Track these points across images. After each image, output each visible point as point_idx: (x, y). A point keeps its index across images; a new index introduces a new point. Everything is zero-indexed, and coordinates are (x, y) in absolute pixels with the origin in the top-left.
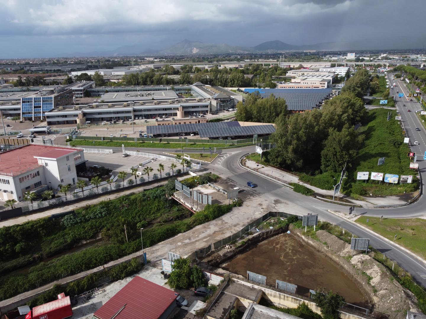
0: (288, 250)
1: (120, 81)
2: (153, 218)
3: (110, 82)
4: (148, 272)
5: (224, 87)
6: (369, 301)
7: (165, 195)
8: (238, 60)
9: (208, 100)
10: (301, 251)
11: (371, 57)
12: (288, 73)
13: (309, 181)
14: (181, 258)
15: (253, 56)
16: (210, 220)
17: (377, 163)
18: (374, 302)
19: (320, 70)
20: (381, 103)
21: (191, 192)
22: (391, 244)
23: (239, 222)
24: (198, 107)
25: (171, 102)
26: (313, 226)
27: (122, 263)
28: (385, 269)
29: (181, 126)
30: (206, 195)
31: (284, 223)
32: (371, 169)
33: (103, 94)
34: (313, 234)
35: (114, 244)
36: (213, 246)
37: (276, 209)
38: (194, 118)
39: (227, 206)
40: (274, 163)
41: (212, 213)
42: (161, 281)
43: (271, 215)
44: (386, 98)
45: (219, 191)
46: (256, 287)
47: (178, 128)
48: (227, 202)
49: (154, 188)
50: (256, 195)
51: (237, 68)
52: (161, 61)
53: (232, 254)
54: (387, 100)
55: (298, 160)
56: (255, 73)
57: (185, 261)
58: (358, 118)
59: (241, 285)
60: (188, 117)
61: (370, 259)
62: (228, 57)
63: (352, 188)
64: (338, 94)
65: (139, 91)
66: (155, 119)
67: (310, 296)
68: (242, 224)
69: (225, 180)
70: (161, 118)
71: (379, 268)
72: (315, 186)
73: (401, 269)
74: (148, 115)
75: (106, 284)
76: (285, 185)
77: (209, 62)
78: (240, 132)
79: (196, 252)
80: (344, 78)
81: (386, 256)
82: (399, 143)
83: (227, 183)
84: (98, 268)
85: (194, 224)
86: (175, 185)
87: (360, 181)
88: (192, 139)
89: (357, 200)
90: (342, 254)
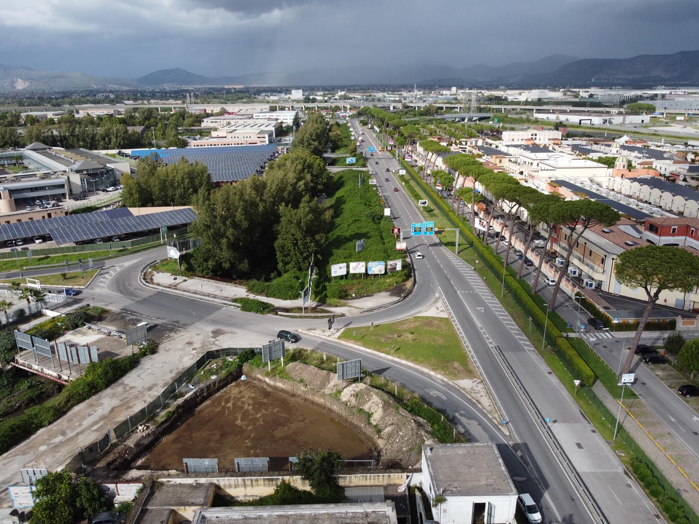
0: (246, 407)
5: (91, 149)
6: (373, 449)
8: (112, 102)
9: (62, 175)
10: (267, 402)
11: (324, 95)
12: (203, 122)
13: (263, 291)
14: (50, 473)
15: (139, 95)
16: (100, 390)
17: (355, 248)
18: (379, 448)
19: (254, 115)
20: (347, 162)
21: (52, 348)
22: (389, 360)
23: (155, 381)
24: (43, 188)
26: (279, 359)
28: (386, 397)
29: (10, 227)
30: (84, 346)
31: (234, 365)
34: (281, 372)
36: (113, 435)
37: (217, 345)
38: (38, 209)
39: (130, 357)
40: (203, 271)
41: (102, 377)
43: (211, 356)
44: (353, 154)
45: (109, 334)
46: (203, 480)
47: (6, 232)
48: (128, 351)
50: (180, 329)
51: (111, 115)
53: (150, 439)
54: (355, 158)
55: (241, 261)
56: (147, 123)
57: (59, 477)
58: (320, 187)
59: (175, 486)
60: (25, 208)
61: (366, 388)
62: (92, 97)
63: (326, 290)
64: (287, 152)
67: (291, 467)
68: (161, 383)
69: (119, 314)
71: (379, 397)
72: (274, 296)
73: (405, 391)
76: (225, 304)
77: (54, 105)
78: (135, 227)
79: (82, 454)
80: (292, 127)
81: (385, 379)
82: (379, 217)
83: (123, 318)
85: (69, 405)
86: (15, 341)
87: (335, 277)
88: (38, 249)
89: (336, 306)
90: (327, 391)
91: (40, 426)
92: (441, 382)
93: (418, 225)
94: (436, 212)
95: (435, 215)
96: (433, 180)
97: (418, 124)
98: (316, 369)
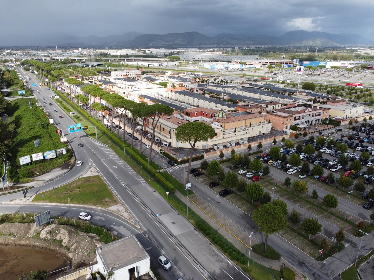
6: (66, 260)
17: (34, 145)
18: (70, 258)
20: (19, 94)
22: (68, 207)
28: (69, 228)
32: (30, 152)
54: (24, 91)
61: (56, 227)
81: (67, 217)
82: (47, 124)
87: (23, 165)
89: (27, 182)
90: (30, 236)
92: (100, 211)
93: (72, 127)
94: (82, 118)
95: (81, 120)
96: (76, 100)
97: (62, 69)
98: (20, 224)
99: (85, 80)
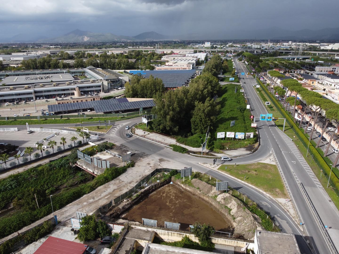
0: (172, 197)
1: (19, 65)
2: (60, 184)
3: (10, 66)
4: (59, 231)
5: (113, 69)
6: (231, 226)
7: (69, 163)
8: (123, 47)
9: (100, 81)
10: (182, 196)
11: (221, 45)
12: (162, 57)
13: (183, 142)
14: (87, 215)
15: (135, 44)
16: (109, 181)
17: (230, 125)
18: (234, 227)
19: (186, 55)
20: (230, 80)
21: (91, 159)
22: (242, 183)
23: (133, 180)
24: (92, 87)
25: (68, 84)
26: (189, 176)
27: (35, 227)
28: (239, 202)
29: (78, 104)
30: (104, 160)
31: (168, 177)
32: (226, 130)
33: (4, 78)
34: (189, 183)
35: (27, 211)
36: (113, 202)
37: (161, 166)
38: (89, 96)
39: (123, 167)
40: (157, 130)
41: (111, 175)
42: (71, 237)
43: (158, 171)
44: (233, 76)
45: (115, 156)
46: (150, 229)
47: (76, 106)
48: (122, 164)
49: (59, 159)
50: (145, 157)
51: (122, 54)
52: (57, 47)
53: (129, 206)
54: (234, 78)
55: (175, 127)
56: (137, 57)
57: (91, 218)
58: (215, 92)
59: (138, 230)
60: (84, 95)
61: (229, 196)
62: (114, 44)
63: (214, 144)
64: (201, 74)
65: (38, 74)
66: (55, 99)
67: (190, 230)
68: (135, 181)
69: (119, 147)
70: (61, 97)
71: (235, 201)
72: (188, 145)
73: (249, 200)
74: (48, 95)
75: (22, 247)
76: (166, 147)
77: (99, 49)
78: (129, 107)
79: (100, 209)
80: (204, 61)
81: (240, 193)
82: (244, 109)
83: (121, 149)
84: (12, 234)
85: (96, 186)
86: (77, 155)
87: (219, 139)
88: (89, 114)
89: (218, 153)
90: (210, 195)
91: (85, 193)
92: (269, 198)
93: (264, 115)
94: (275, 108)
95: (273, 110)
96: (274, 91)
97: (269, 61)
98: (206, 183)
99: (287, 73)
